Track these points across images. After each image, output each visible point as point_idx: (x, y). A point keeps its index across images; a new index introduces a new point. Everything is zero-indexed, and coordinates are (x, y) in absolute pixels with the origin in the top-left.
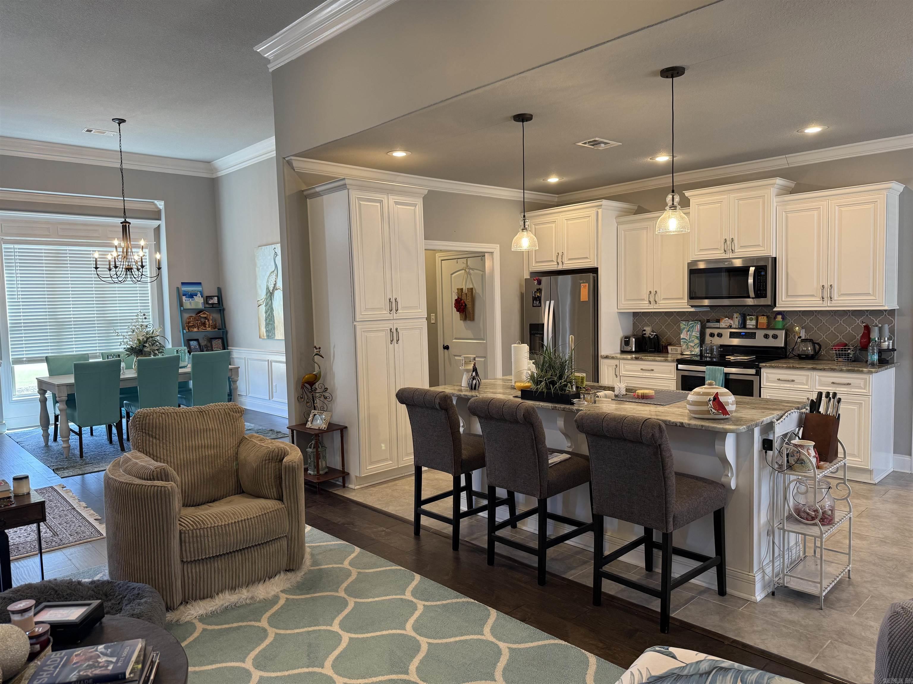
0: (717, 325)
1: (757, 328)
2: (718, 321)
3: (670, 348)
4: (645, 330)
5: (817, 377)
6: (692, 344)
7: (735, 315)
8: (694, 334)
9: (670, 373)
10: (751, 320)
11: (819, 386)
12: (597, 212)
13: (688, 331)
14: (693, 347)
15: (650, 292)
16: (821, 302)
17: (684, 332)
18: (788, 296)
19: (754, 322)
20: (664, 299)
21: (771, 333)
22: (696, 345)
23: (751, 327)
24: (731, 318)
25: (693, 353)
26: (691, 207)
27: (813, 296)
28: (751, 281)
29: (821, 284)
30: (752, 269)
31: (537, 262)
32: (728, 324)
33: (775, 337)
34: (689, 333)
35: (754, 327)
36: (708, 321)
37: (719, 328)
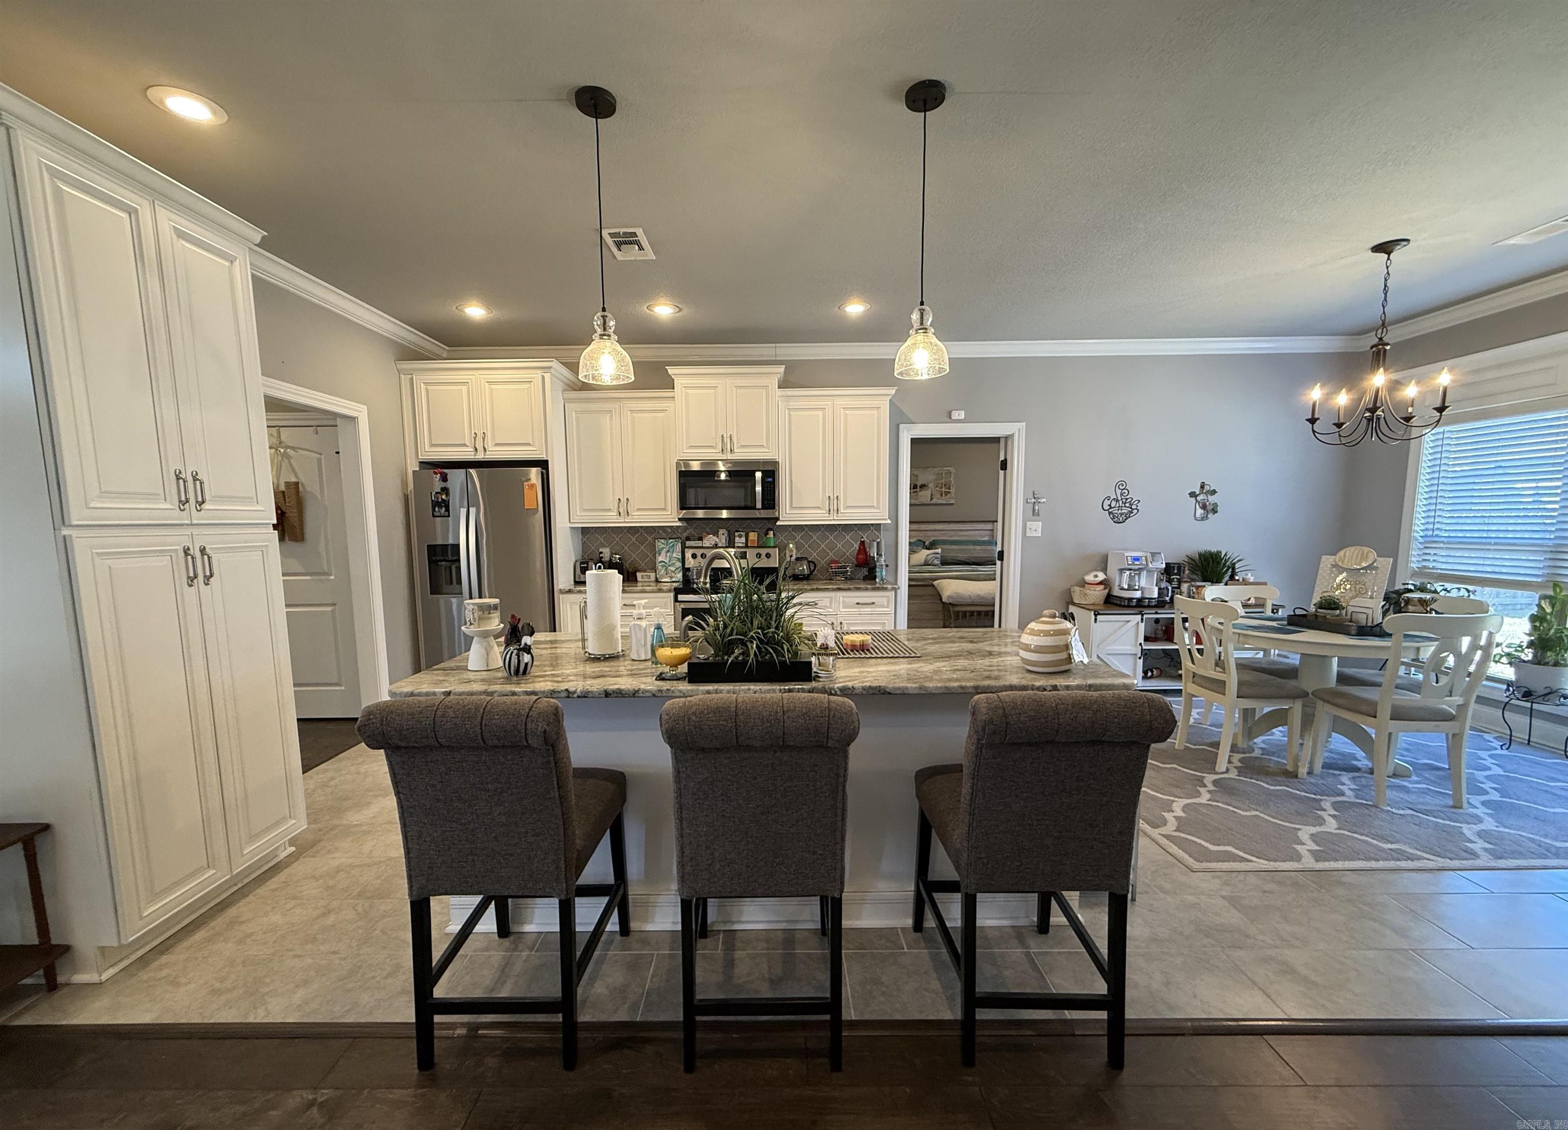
0: (699, 543)
1: (747, 546)
2: (701, 539)
3: (639, 575)
4: (601, 553)
5: (841, 598)
6: (673, 569)
7: (721, 531)
8: (674, 555)
9: (665, 607)
10: (740, 536)
11: (843, 608)
12: (543, 377)
13: (668, 551)
14: (674, 572)
15: (619, 499)
16: (827, 515)
17: (663, 553)
18: (792, 507)
19: (743, 540)
20: (638, 510)
21: (763, 552)
22: (677, 569)
23: (741, 545)
24: (716, 534)
25: (674, 579)
26: (676, 390)
27: (819, 508)
28: (759, 488)
29: (827, 495)
30: (758, 475)
31: (432, 445)
32: (713, 543)
33: (768, 556)
34: (668, 554)
35: (744, 545)
36: (688, 539)
37: (702, 547)
